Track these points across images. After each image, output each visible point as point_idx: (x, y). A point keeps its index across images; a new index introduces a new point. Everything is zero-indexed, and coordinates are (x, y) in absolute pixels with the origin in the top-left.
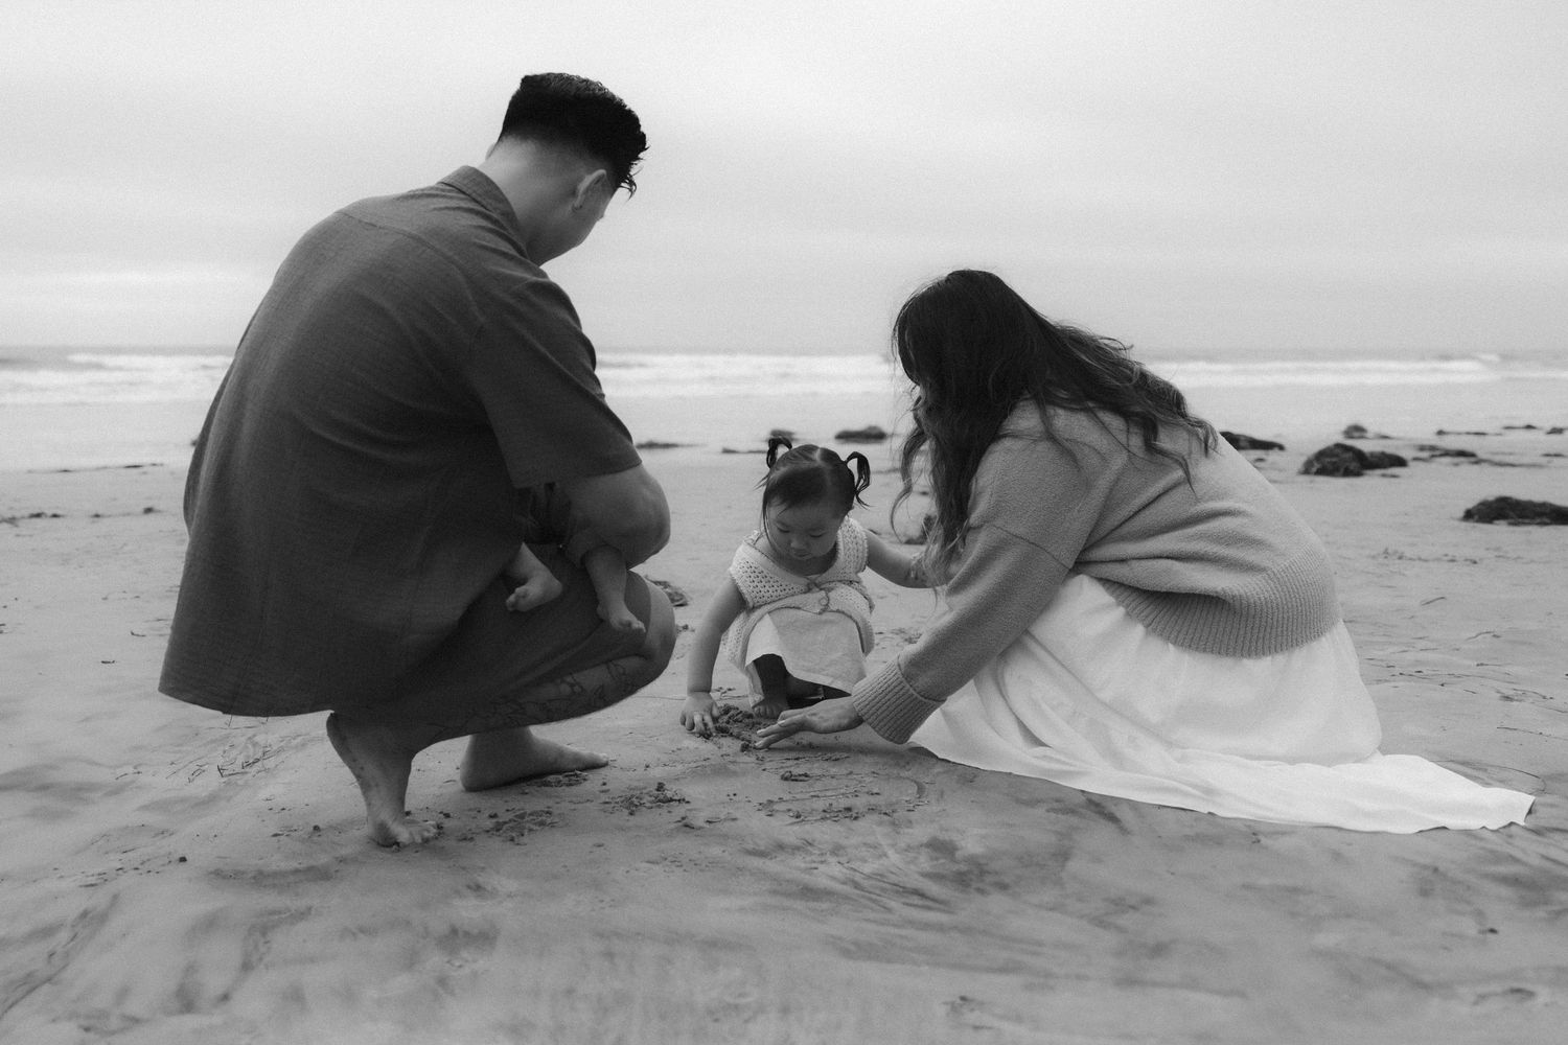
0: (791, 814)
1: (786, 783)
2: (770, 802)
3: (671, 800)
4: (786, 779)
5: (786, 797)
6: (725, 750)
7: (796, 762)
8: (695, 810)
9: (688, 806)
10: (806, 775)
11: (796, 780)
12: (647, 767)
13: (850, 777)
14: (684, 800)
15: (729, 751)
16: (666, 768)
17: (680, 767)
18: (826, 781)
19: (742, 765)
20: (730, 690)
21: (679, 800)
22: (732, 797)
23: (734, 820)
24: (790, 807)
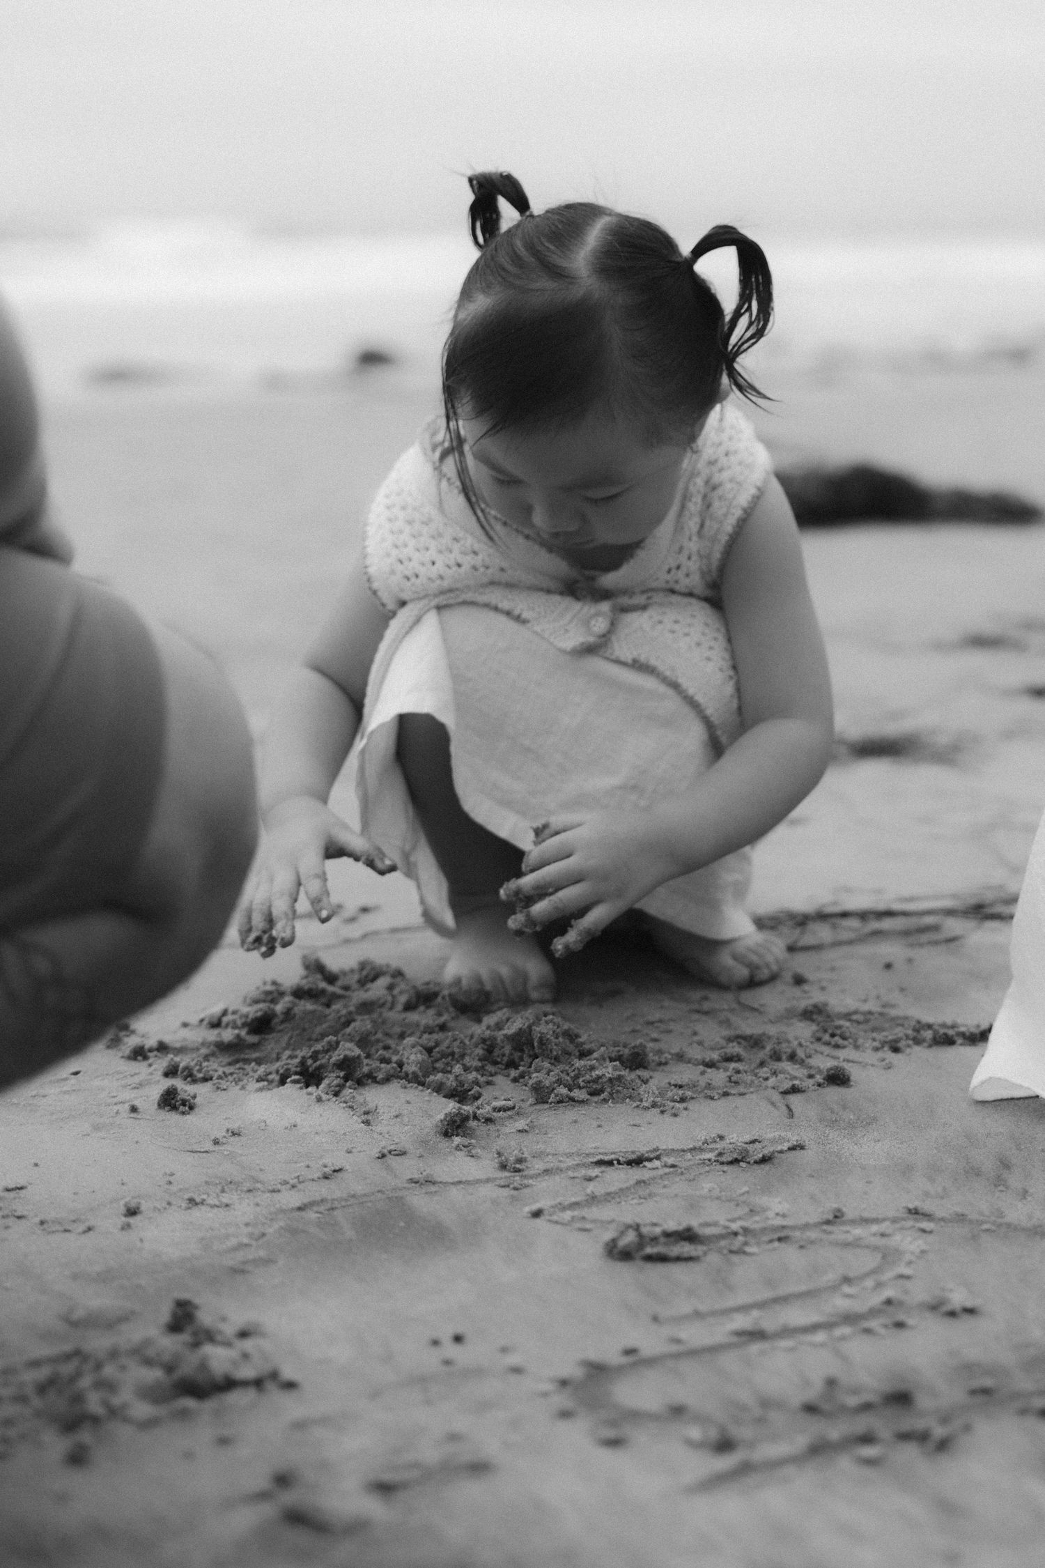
0: (695, 1433)
1: (625, 1271)
2: (597, 1371)
3: (229, 1384)
4: (626, 1255)
5: (650, 1342)
6: (390, 1132)
7: (636, 1174)
8: (324, 1421)
9: (291, 1408)
10: (688, 1236)
11: (662, 1259)
12: (132, 1212)
13: (839, 1233)
14: (274, 1375)
15: (401, 1136)
16: (196, 1213)
17: (245, 1209)
18: (763, 1257)
19: (455, 1192)
20: (365, 910)
21: (258, 1383)
22: (451, 1350)
23: (479, 1468)
24: (681, 1393)
